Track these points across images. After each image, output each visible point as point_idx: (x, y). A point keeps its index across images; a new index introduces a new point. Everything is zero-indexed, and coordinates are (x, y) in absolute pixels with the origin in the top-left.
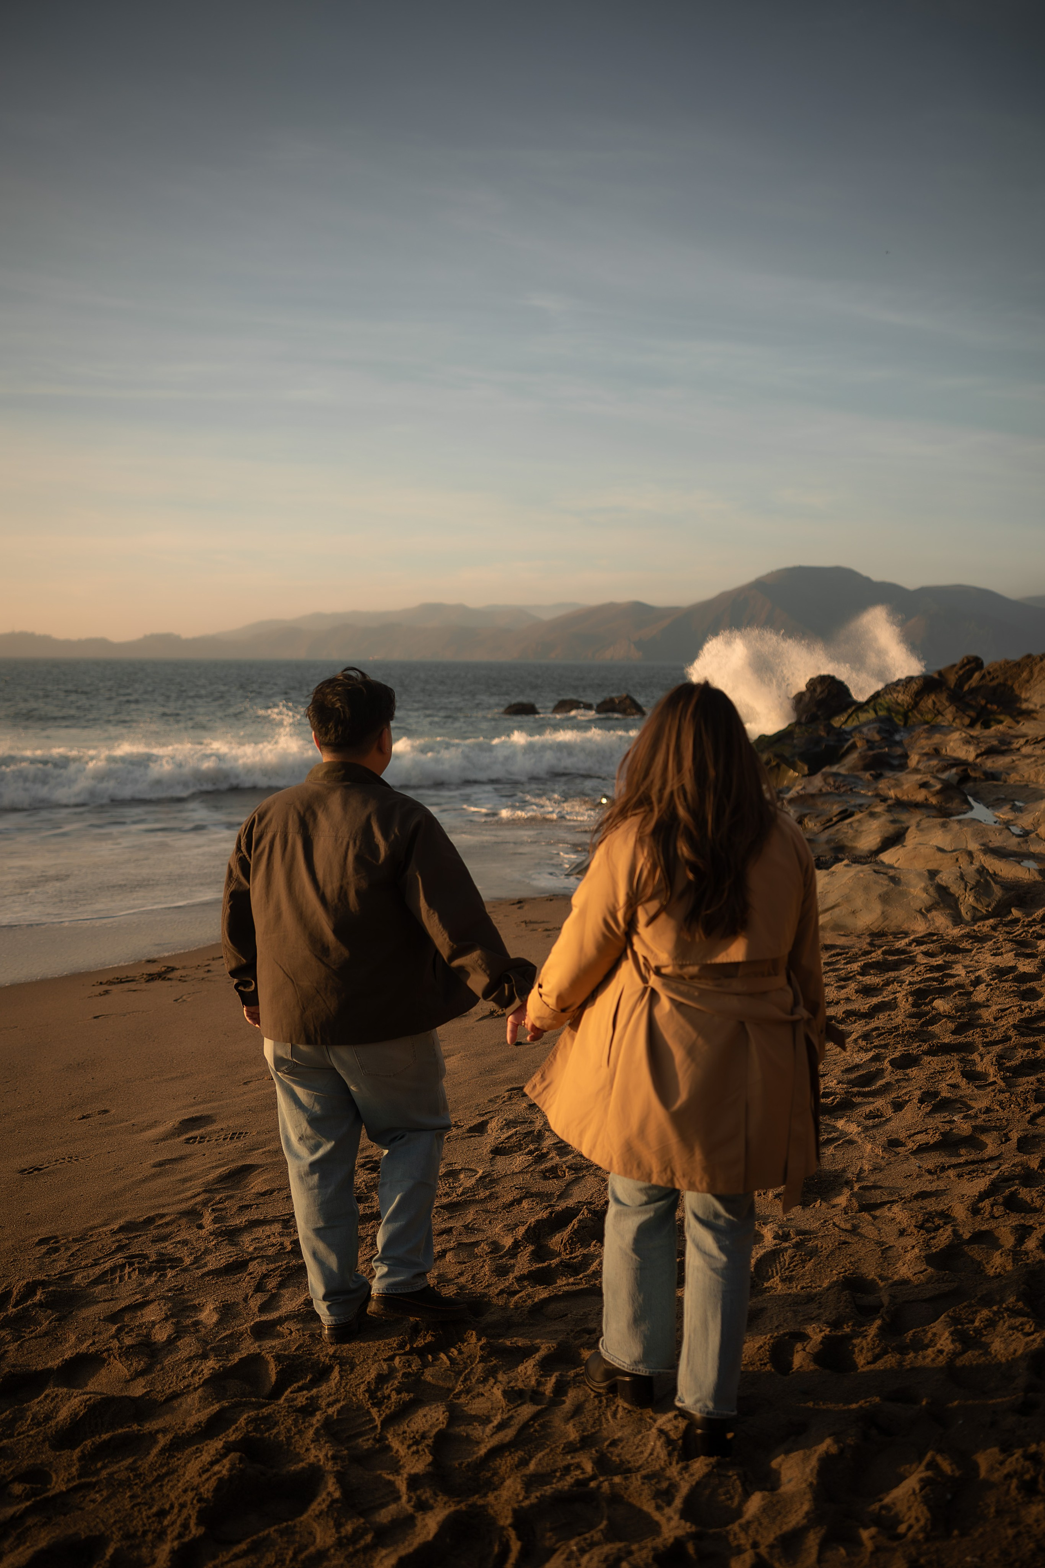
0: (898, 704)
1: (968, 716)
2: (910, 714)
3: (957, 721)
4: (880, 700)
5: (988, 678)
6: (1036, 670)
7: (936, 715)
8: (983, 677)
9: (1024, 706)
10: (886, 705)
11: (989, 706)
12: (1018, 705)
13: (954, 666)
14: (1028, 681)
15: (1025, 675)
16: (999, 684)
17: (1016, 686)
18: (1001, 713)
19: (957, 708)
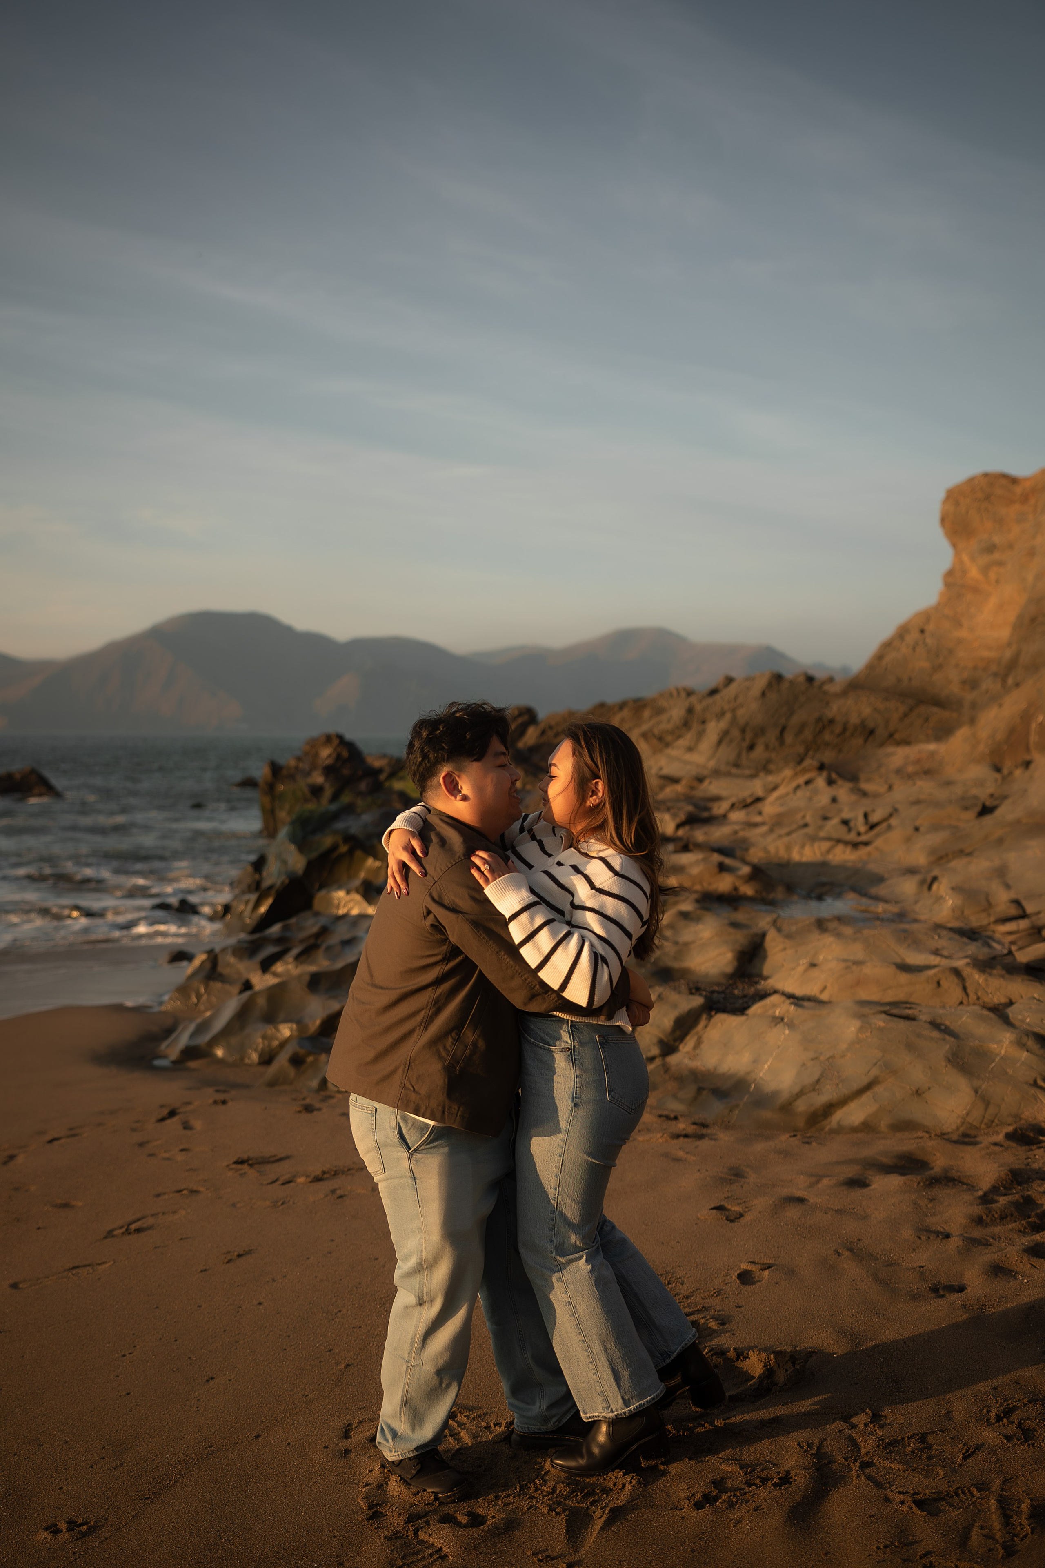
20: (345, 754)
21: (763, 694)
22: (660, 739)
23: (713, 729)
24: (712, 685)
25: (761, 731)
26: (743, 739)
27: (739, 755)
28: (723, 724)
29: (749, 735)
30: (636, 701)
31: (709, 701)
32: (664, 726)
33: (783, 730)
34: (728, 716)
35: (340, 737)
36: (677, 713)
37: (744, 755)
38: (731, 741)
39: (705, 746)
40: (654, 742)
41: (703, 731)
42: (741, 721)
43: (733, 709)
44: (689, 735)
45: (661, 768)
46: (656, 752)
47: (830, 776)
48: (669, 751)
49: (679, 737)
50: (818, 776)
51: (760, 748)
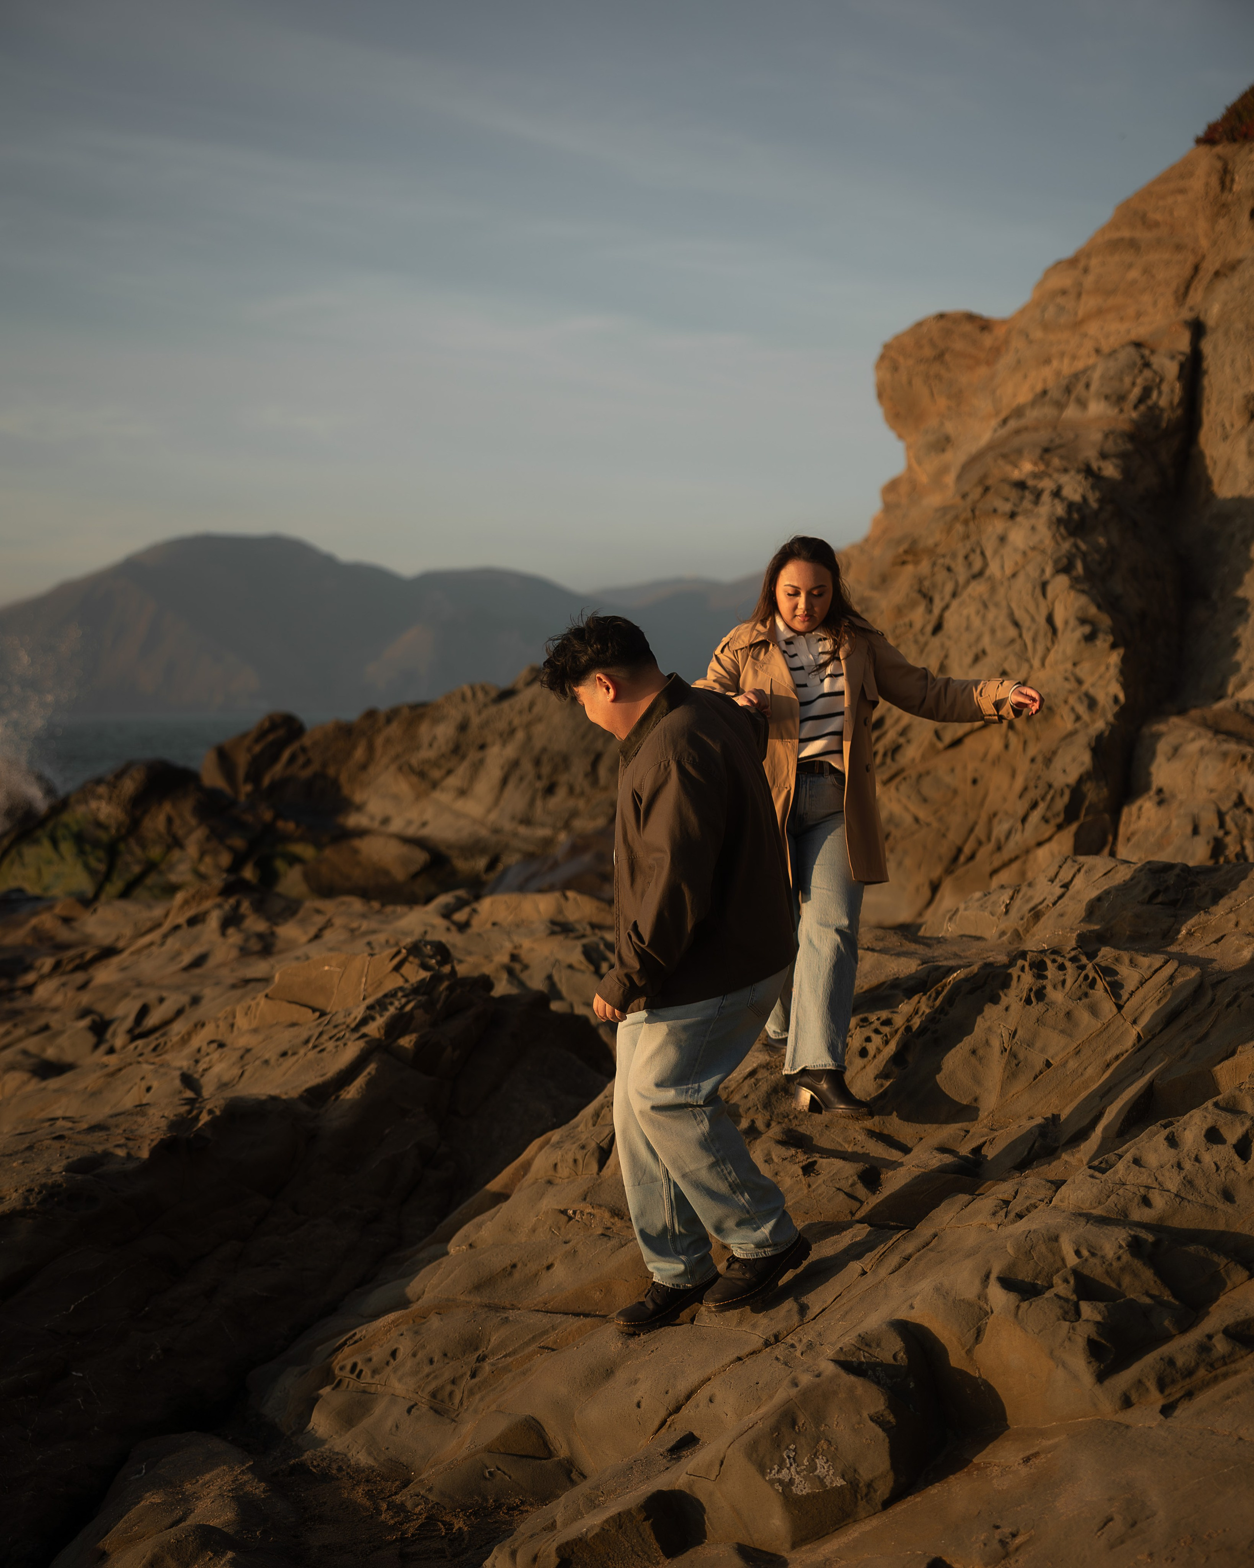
0: (99, 825)
1: (231, 849)
2: (122, 847)
3: (208, 859)
4: (66, 817)
5: (301, 760)
6: (379, 741)
7: (169, 848)
8: (292, 759)
9: (353, 820)
10: (75, 828)
11: (281, 824)
12: (341, 820)
13: (244, 736)
14: (364, 767)
15: (359, 753)
16: (315, 775)
17: (343, 778)
18: (301, 839)
19: (213, 831)
22: (422, 775)
23: (497, 757)
24: (505, 684)
25: (564, 761)
26: (539, 777)
27: (532, 803)
28: (511, 751)
29: (546, 770)
30: (414, 708)
31: (493, 710)
32: (426, 754)
33: (597, 758)
34: (520, 735)
36: (444, 732)
37: (539, 803)
38: (521, 779)
39: (485, 786)
40: (415, 779)
41: (481, 762)
42: (538, 744)
43: (528, 726)
44: (462, 770)
45: (424, 824)
46: (419, 796)
47: (238, 905)
48: (438, 795)
49: (449, 772)
50: (219, 906)
51: (561, 793)
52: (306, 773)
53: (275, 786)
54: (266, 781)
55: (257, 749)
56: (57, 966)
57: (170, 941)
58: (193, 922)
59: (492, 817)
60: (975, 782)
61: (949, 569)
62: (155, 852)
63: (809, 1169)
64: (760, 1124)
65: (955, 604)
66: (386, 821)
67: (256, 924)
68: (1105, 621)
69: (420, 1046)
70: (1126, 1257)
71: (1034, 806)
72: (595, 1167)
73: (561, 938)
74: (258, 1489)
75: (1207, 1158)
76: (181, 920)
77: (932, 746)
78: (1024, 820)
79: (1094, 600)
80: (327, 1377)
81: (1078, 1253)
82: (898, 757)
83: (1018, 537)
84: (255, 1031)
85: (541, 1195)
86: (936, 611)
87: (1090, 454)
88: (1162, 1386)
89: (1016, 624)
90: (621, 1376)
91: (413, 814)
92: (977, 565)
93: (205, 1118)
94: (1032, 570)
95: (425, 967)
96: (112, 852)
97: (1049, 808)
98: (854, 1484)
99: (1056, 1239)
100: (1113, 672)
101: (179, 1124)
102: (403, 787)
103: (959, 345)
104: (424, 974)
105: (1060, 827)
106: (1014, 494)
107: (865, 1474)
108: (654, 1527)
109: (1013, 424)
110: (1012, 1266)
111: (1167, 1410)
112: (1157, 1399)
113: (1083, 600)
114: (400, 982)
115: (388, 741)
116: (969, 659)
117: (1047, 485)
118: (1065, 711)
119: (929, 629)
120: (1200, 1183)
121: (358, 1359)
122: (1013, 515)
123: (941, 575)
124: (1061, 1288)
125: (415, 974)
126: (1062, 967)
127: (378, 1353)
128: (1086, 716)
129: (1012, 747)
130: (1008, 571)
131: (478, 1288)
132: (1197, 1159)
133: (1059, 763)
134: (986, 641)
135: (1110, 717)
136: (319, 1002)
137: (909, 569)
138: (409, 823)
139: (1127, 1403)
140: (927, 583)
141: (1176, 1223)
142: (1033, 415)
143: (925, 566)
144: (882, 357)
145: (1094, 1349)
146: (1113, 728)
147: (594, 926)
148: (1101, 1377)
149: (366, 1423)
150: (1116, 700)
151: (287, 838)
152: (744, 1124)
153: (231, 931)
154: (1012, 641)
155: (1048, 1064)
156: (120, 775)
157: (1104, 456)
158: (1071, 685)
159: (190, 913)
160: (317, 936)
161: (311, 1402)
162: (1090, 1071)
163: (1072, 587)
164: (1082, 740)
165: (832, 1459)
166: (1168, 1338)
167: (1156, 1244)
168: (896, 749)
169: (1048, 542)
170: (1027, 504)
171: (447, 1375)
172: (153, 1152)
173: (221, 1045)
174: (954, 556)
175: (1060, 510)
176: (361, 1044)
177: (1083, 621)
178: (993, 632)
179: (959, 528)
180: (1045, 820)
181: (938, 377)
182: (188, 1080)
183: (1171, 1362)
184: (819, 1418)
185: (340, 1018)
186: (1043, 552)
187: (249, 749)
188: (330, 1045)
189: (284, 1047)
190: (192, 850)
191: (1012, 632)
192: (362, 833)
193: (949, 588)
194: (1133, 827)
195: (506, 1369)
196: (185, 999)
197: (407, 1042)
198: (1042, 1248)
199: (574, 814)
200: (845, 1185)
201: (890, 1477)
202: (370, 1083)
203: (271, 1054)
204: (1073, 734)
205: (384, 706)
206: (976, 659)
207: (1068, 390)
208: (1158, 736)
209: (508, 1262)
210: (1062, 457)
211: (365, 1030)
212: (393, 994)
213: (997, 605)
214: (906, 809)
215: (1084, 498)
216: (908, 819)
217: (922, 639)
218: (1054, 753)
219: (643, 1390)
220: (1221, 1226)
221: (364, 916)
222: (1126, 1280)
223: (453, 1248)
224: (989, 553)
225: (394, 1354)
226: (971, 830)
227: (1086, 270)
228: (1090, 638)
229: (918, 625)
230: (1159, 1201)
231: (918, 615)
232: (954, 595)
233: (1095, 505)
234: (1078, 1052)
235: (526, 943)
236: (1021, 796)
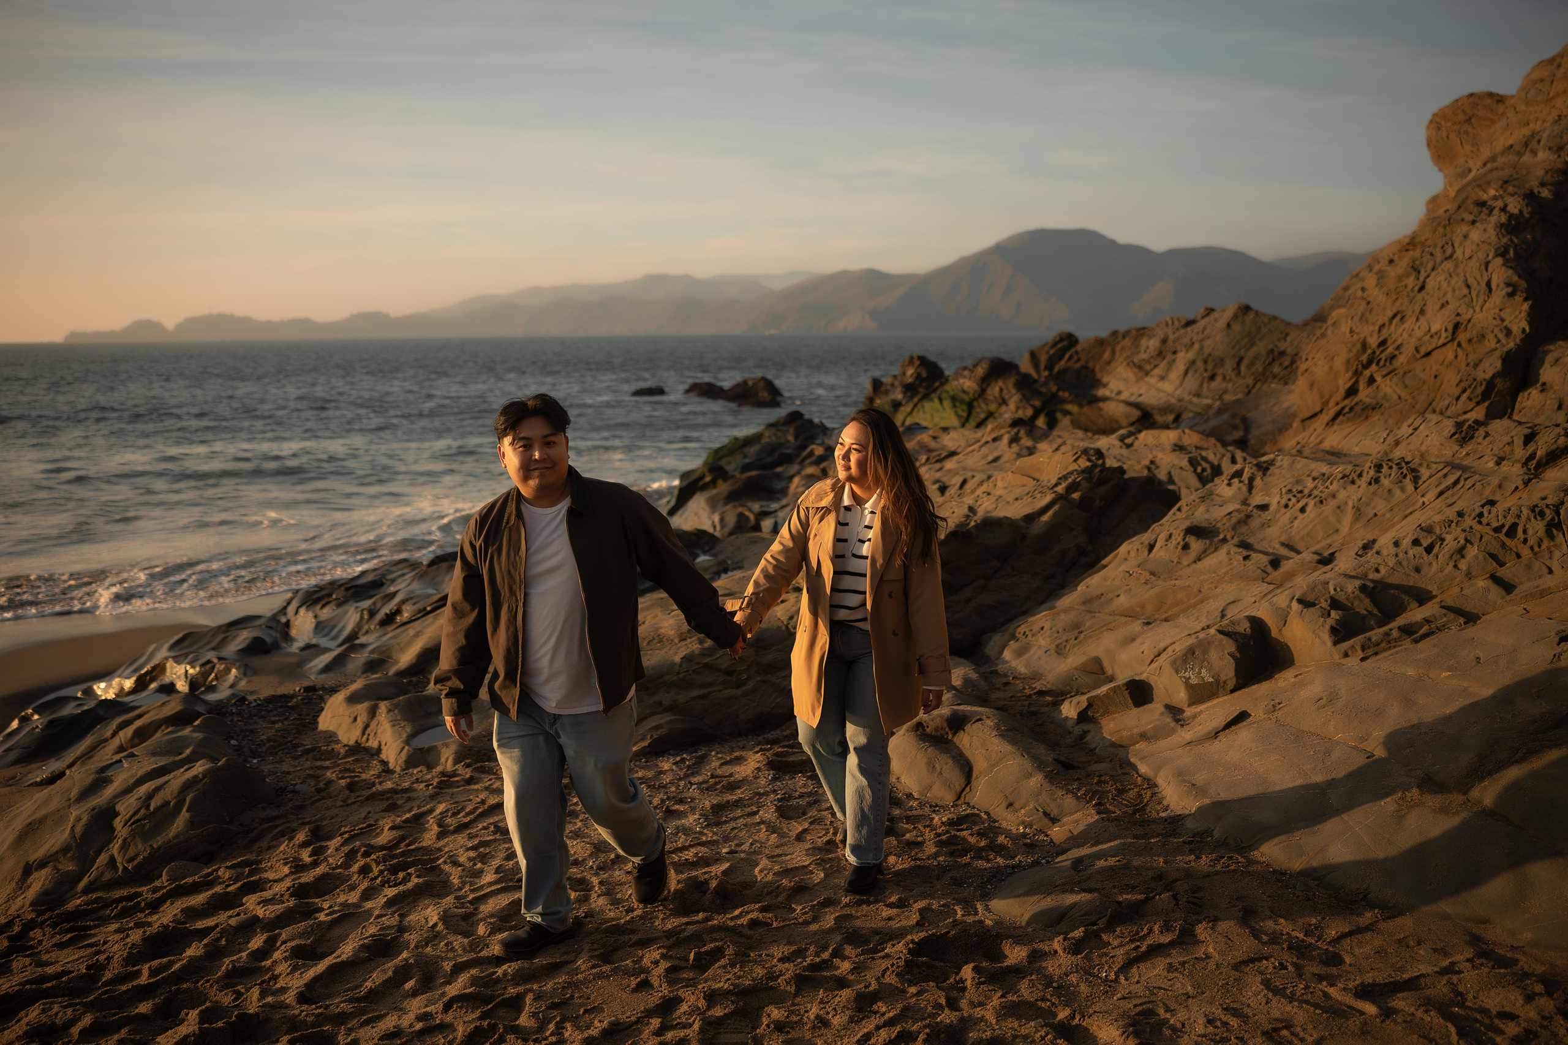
0: (964, 392)
1: (1033, 406)
2: (975, 403)
3: (1020, 411)
5: (1075, 358)
6: (1118, 348)
7: (1000, 405)
8: (1071, 358)
9: (1101, 392)
10: (952, 393)
11: (1061, 393)
12: (1094, 392)
13: (1046, 344)
14: (1109, 363)
15: (1107, 355)
16: (1082, 367)
17: (1097, 369)
18: (1071, 402)
19: (1024, 396)
20: (924, 374)
21: (1229, 325)
22: (1140, 367)
23: (1183, 358)
24: (1191, 317)
25: (1221, 361)
26: (1206, 370)
27: (1201, 384)
28: (1191, 355)
29: (1210, 366)
30: (1139, 330)
31: (1182, 332)
32: (1143, 356)
33: (1240, 362)
34: (1197, 346)
35: (924, 361)
36: (1151, 344)
37: (1205, 385)
38: (1196, 371)
39: (1175, 374)
40: (1136, 370)
41: (1174, 361)
42: (1206, 352)
43: (1202, 341)
44: (1163, 365)
45: (1140, 395)
46: (1139, 379)
47: (1019, 432)
48: (1148, 379)
49: (1155, 366)
50: (1009, 432)
51: (1219, 379)
52: (1077, 366)
53: (1062, 373)
54: (1056, 369)
55: (1052, 352)
56: (928, 459)
57: (983, 449)
58: (995, 440)
59: (1178, 392)
60: (1436, 377)
61: (1432, 254)
62: (993, 407)
63: (1246, 558)
64: (1229, 537)
65: (1433, 274)
66: (1119, 393)
67: (1027, 442)
68: (1523, 284)
69: (1082, 498)
70: (1357, 593)
71: (1464, 391)
72: (1146, 553)
73: (1177, 453)
74: (974, 676)
75: (1411, 553)
76: (989, 439)
77: (1414, 356)
78: (1458, 399)
79: (1517, 272)
80: (1013, 637)
81: (1335, 589)
82: (1394, 362)
83: (1475, 235)
84: (1005, 488)
85: (1120, 565)
86: (1422, 279)
87: (1534, 184)
88: (1363, 649)
89: (1468, 286)
90: (1138, 641)
91: (1134, 390)
92: (1449, 251)
93: (973, 523)
94: (1481, 255)
95: (1089, 460)
96: (970, 406)
97: (1472, 392)
98: (1217, 682)
99: (1328, 583)
100: (1524, 314)
101: (960, 526)
102: (1129, 374)
103: (1482, 113)
104: (1088, 464)
105: (1478, 403)
106: (1476, 210)
107: (1223, 678)
108: (1130, 693)
109: (1489, 166)
110: (1304, 594)
111: (1362, 660)
112: (1360, 654)
113: (1510, 272)
114: (1076, 467)
115: (1123, 348)
116: (1438, 306)
117: (1499, 204)
118: (1491, 337)
119: (1417, 288)
120: (1405, 563)
121: (1027, 630)
122: (1473, 222)
123: (1427, 257)
124: (1324, 605)
125: (1084, 463)
126: (1391, 468)
127: (1036, 628)
128: (1504, 341)
129: (1459, 358)
130: (1467, 256)
131: (1084, 603)
132: (1406, 553)
133: (1481, 367)
134: (1449, 296)
135: (1518, 341)
136: (1037, 475)
137: (1411, 253)
138: (1132, 394)
139: (1346, 655)
140: (1417, 263)
141: (1390, 581)
142: (1502, 160)
143: (1417, 253)
144: (1431, 121)
145: (1333, 631)
146: (1518, 347)
147: (1197, 448)
148: (1335, 643)
149: (1027, 656)
150: (1524, 330)
151: (1064, 401)
152: (1221, 536)
153: (1014, 445)
154: (1465, 296)
155: (1376, 515)
156: (975, 366)
157: (1543, 184)
158: (1498, 322)
159: (994, 435)
160: (1057, 449)
161: (1004, 647)
162: (1396, 519)
163: (1504, 265)
164: (1498, 353)
165: (1209, 670)
166: (1372, 629)
167: (1374, 588)
168: (1393, 357)
169: (1494, 238)
170: (1483, 216)
171: (1064, 638)
172: (947, 536)
173: (989, 494)
174: (1435, 246)
175: (1504, 219)
176: (1053, 495)
177: (1508, 285)
178: (1454, 291)
179: (1441, 230)
180: (1470, 398)
181: (1467, 133)
182: (971, 509)
183: (1370, 639)
184: (1205, 652)
185: (1045, 483)
186: (1490, 244)
187: (1047, 352)
188: (1039, 496)
189: (1017, 495)
190: (1012, 406)
191: (1465, 291)
192: (1105, 399)
193: (1430, 265)
194: (1524, 404)
195: (1091, 637)
196: (985, 477)
197: (1076, 496)
198: (1320, 587)
199: (1225, 392)
200: (1262, 566)
201: (1234, 680)
202: (1055, 514)
203: (1011, 499)
204: (1495, 349)
205: (1122, 329)
206: (1443, 306)
207: (1526, 145)
208: (1548, 352)
209: (1099, 593)
210: (1514, 186)
211: (1056, 489)
212: (1071, 473)
213: (1458, 275)
214: (1394, 391)
215: (1521, 211)
216: (1395, 397)
217: (1412, 295)
218: (1481, 361)
219: (1145, 647)
220: (1411, 583)
221: (1082, 440)
222: (1356, 603)
223: (1079, 588)
224: (1456, 245)
225: (1042, 628)
226: (1430, 404)
227: (1559, 66)
228: (1511, 295)
229: (1410, 287)
230: (1383, 571)
231: (1410, 281)
232: (1433, 269)
233: (1527, 216)
234: (1391, 509)
235: (1160, 455)
236: (1457, 385)
